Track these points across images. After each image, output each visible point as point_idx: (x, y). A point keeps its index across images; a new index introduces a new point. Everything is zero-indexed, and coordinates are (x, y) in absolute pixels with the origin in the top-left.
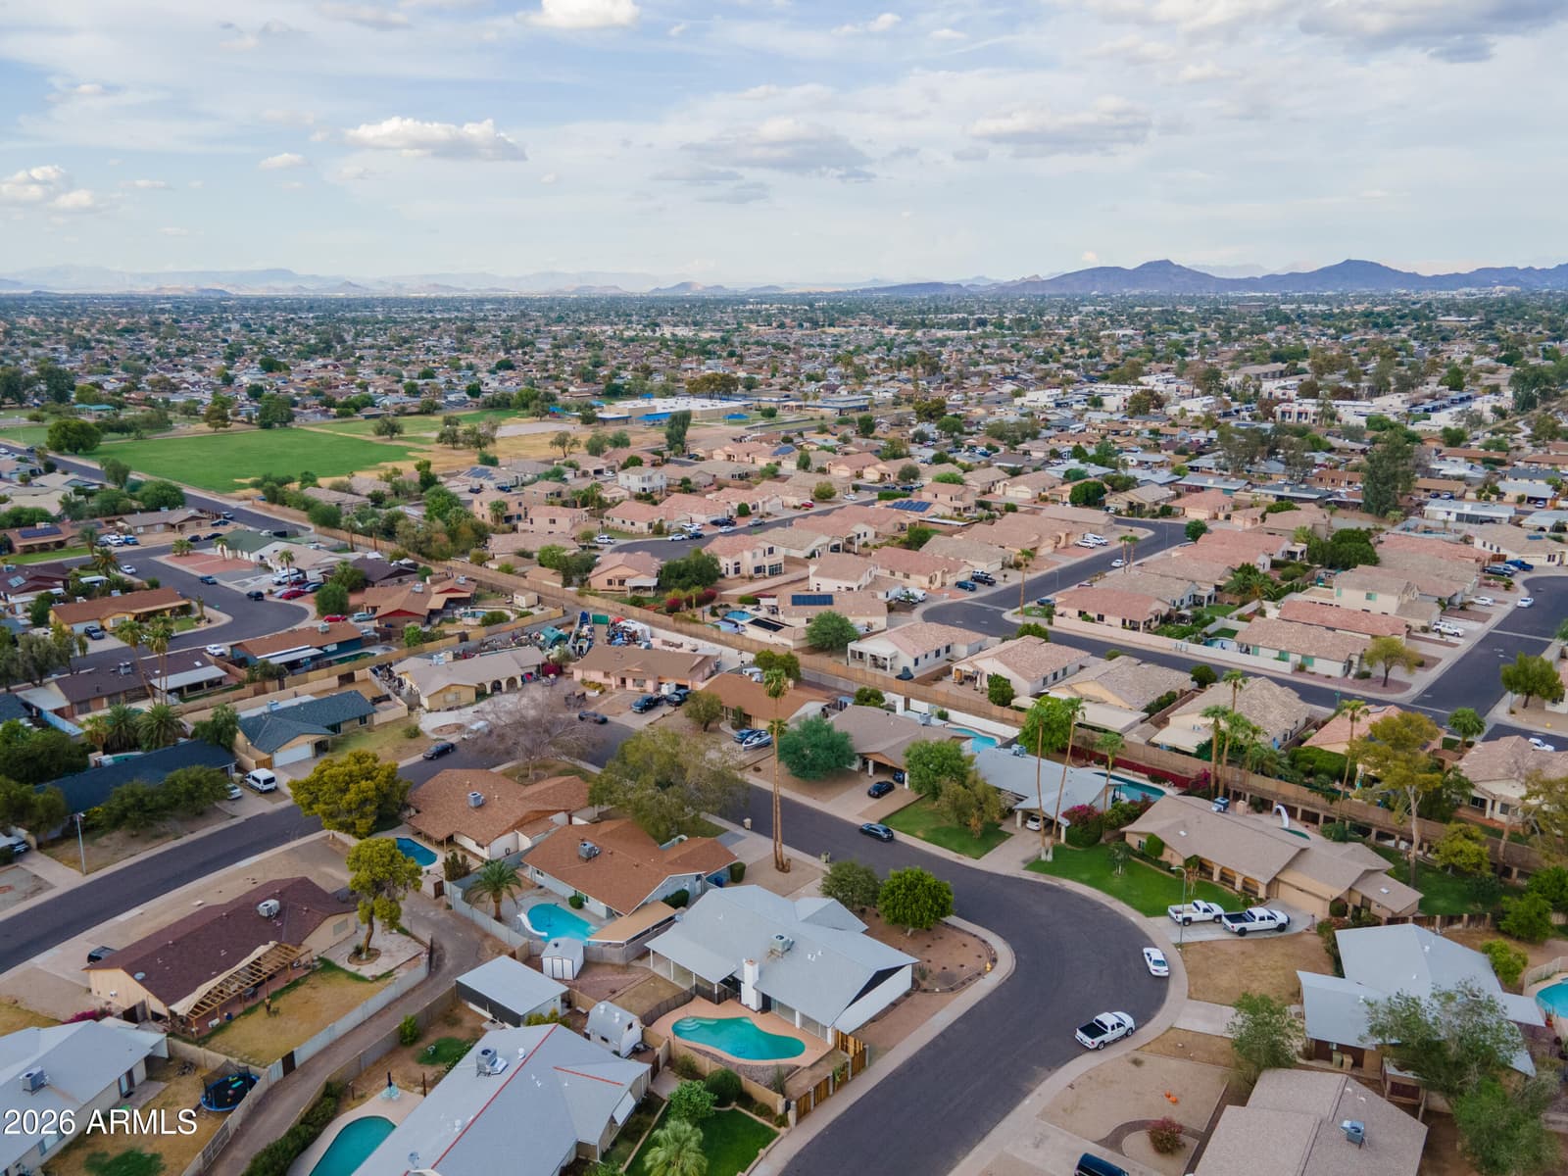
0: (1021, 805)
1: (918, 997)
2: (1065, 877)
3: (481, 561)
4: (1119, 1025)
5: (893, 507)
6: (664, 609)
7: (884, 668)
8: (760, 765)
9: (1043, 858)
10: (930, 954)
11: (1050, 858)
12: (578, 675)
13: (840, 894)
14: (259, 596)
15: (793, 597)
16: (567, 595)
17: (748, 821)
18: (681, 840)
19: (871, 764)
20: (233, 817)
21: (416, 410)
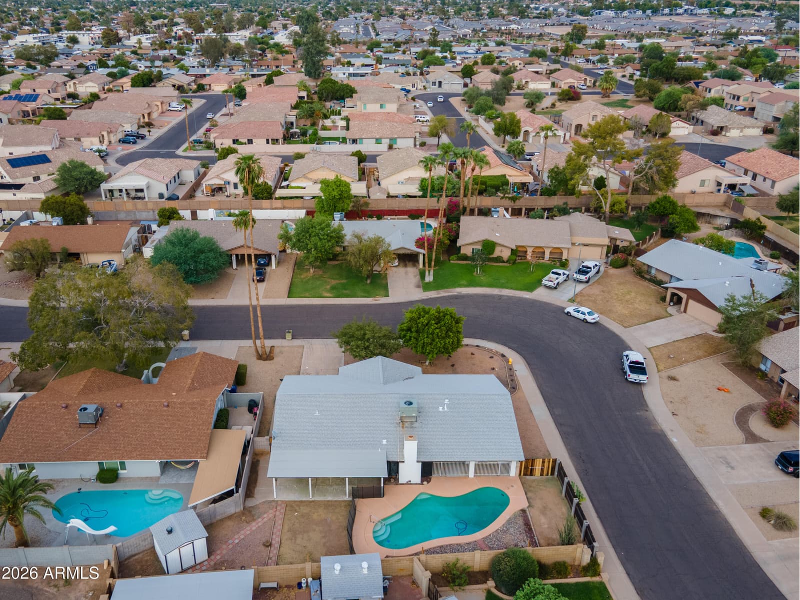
5: (9, 100)
9: (425, 280)
11: (431, 278)
15: (9, 161)
17: (186, 334)
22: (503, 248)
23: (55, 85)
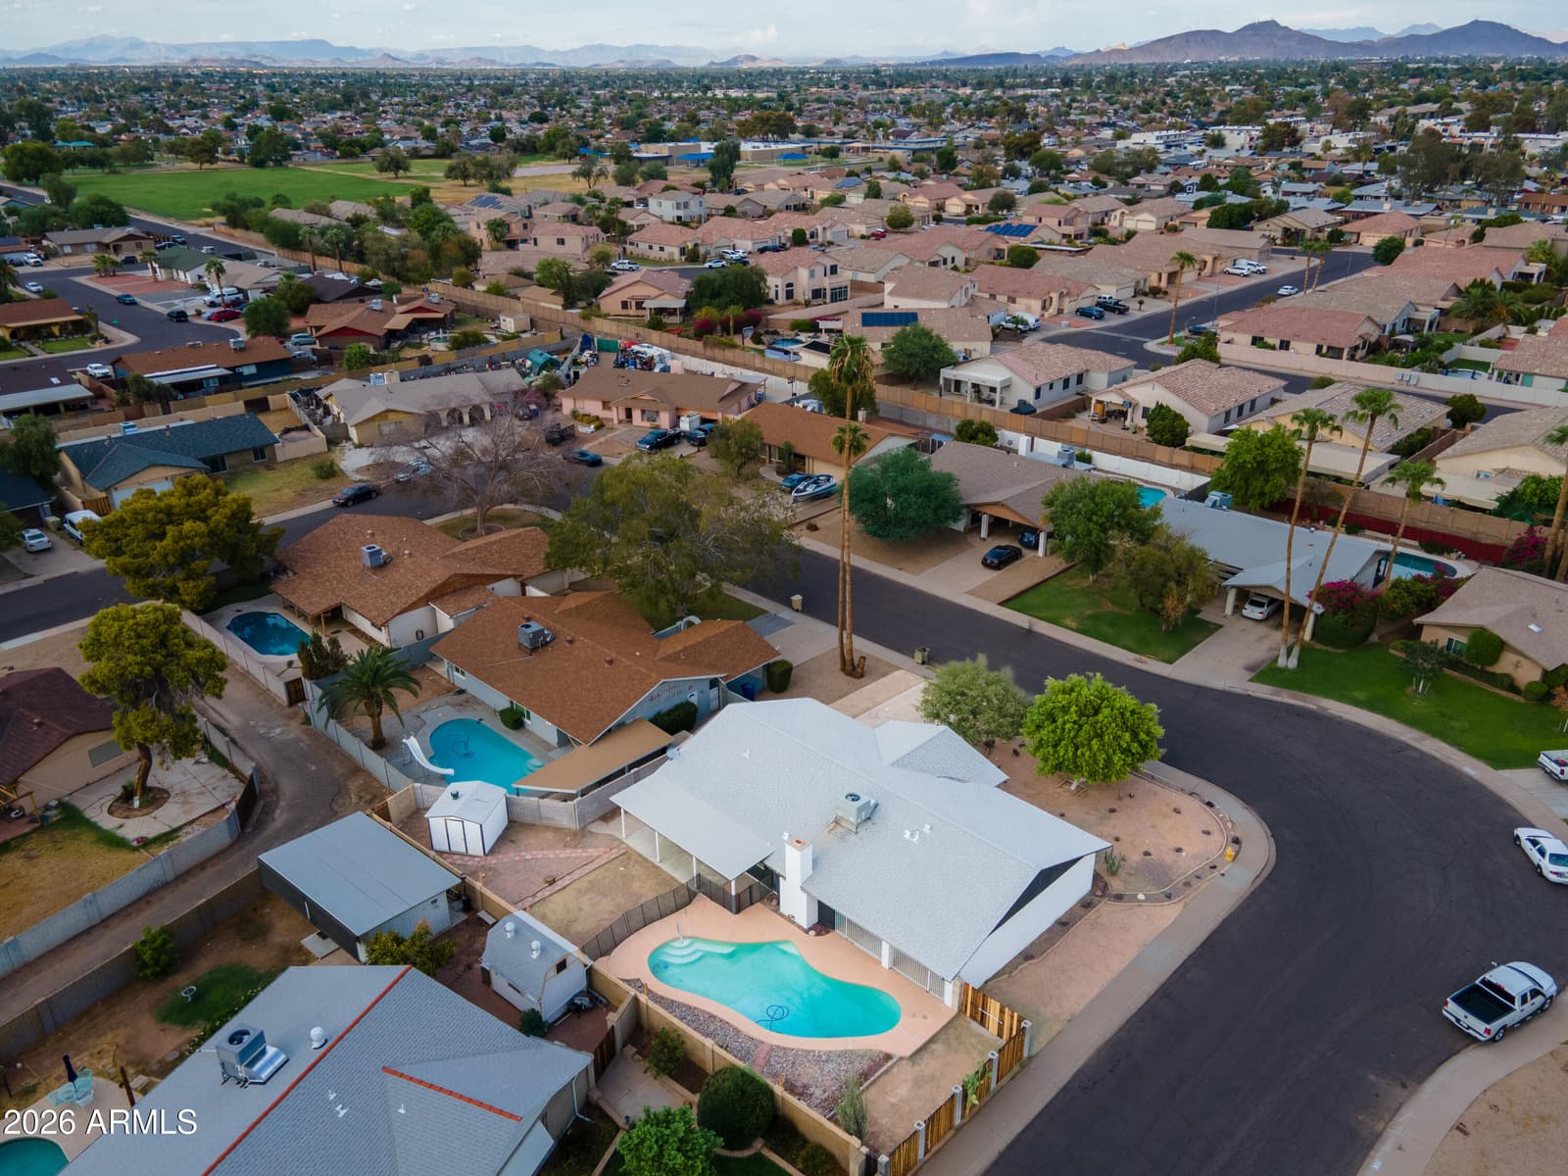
0: (1233, 581)
1: (1106, 909)
2: (1326, 696)
3: (467, 283)
4: (1535, 993)
5: (988, 230)
6: (692, 332)
7: (992, 402)
8: (819, 522)
9: (1282, 662)
10: (1118, 824)
11: (1293, 663)
12: (568, 405)
13: (952, 718)
14: (181, 317)
15: (864, 315)
16: (569, 320)
17: (797, 598)
18: (690, 624)
19: (985, 520)
20: (32, 576)
21: (431, 153)
22: (1521, 659)
23: (1076, 212)
